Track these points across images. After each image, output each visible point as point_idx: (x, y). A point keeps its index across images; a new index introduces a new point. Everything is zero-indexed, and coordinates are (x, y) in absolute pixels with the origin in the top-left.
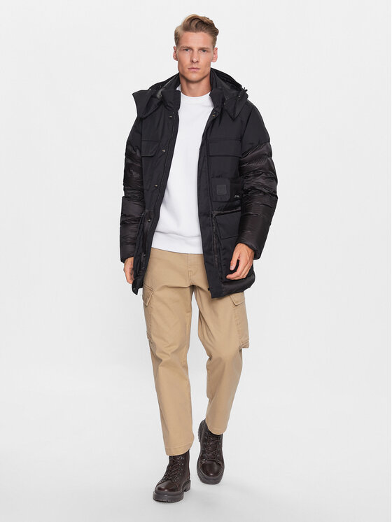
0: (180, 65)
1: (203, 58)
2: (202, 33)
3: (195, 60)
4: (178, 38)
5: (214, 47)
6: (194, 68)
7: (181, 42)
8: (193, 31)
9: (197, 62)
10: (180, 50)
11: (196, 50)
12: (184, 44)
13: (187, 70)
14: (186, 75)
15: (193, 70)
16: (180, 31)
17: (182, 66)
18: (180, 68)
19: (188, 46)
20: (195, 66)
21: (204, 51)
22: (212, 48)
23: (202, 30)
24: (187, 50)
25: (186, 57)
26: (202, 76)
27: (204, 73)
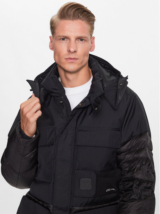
0: (57, 54)
1: (81, 48)
2: (79, 21)
3: (72, 50)
4: (53, 27)
5: (91, 35)
6: (71, 59)
7: (56, 31)
8: (70, 19)
9: (75, 52)
10: (56, 39)
11: (73, 39)
12: (60, 33)
13: (63, 60)
14: (63, 66)
15: (70, 61)
16: (57, 20)
17: (59, 56)
18: (57, 58)
19: (65, 35)
20: (72, 56)
21: (82, 40)
22: (89, 37)
23: (78, 18)
24: (63, 39)
25: (63, 47)
26: (79, 66)
27: (82, 62)
